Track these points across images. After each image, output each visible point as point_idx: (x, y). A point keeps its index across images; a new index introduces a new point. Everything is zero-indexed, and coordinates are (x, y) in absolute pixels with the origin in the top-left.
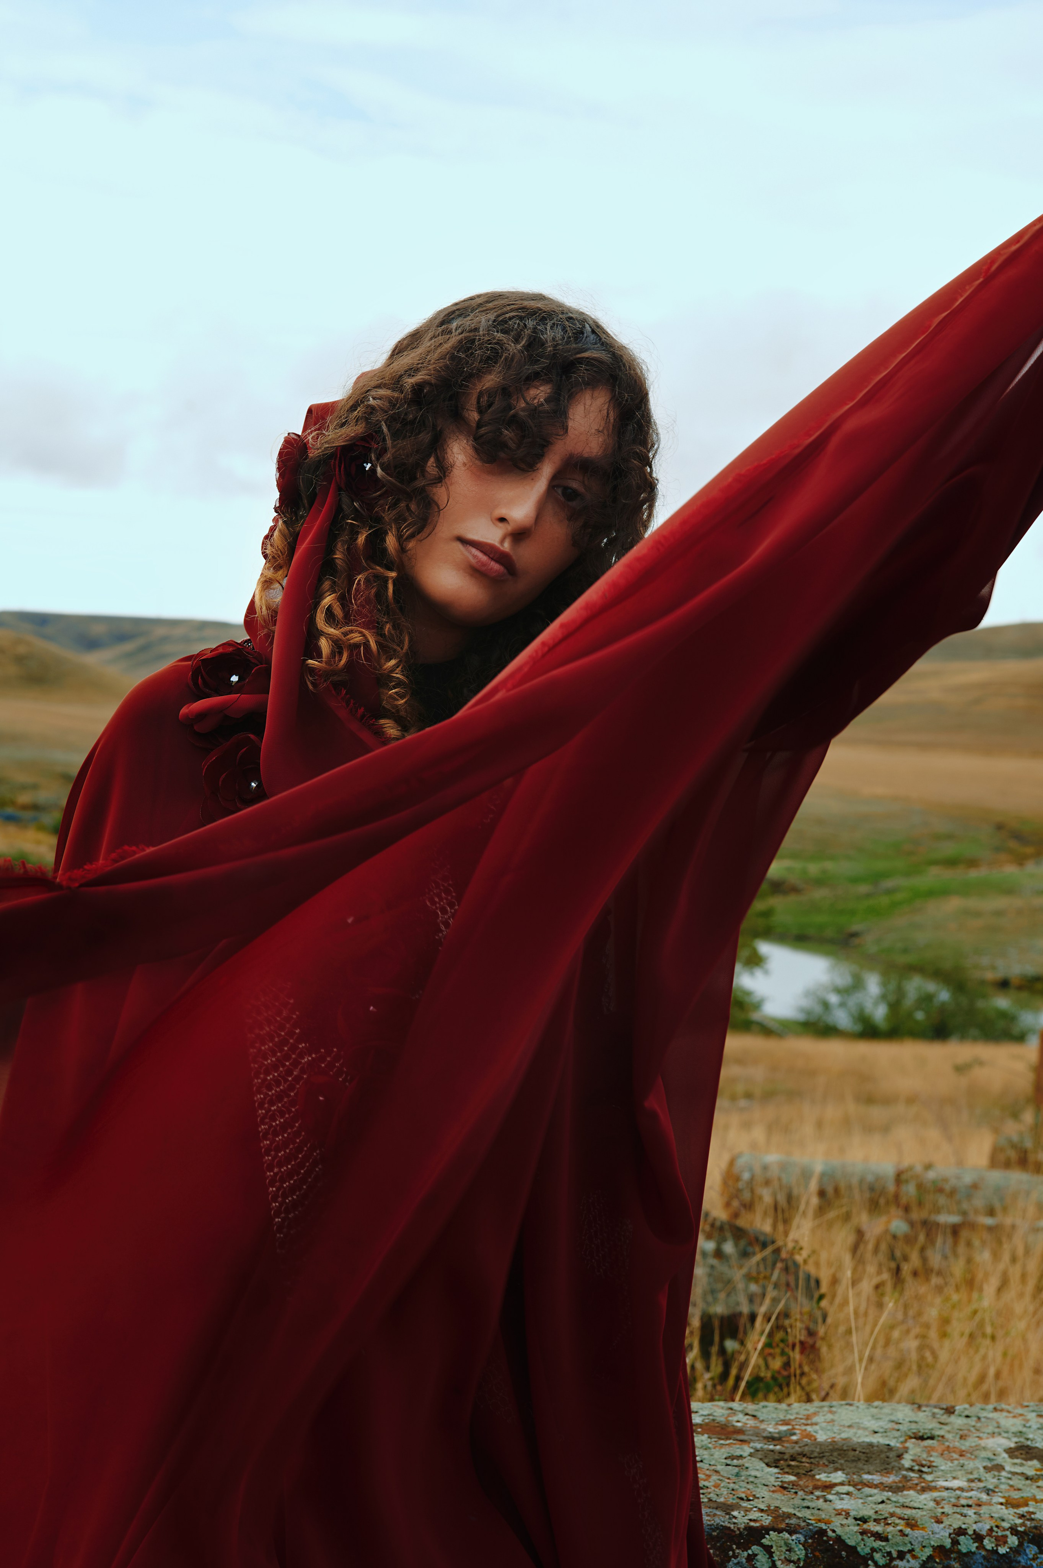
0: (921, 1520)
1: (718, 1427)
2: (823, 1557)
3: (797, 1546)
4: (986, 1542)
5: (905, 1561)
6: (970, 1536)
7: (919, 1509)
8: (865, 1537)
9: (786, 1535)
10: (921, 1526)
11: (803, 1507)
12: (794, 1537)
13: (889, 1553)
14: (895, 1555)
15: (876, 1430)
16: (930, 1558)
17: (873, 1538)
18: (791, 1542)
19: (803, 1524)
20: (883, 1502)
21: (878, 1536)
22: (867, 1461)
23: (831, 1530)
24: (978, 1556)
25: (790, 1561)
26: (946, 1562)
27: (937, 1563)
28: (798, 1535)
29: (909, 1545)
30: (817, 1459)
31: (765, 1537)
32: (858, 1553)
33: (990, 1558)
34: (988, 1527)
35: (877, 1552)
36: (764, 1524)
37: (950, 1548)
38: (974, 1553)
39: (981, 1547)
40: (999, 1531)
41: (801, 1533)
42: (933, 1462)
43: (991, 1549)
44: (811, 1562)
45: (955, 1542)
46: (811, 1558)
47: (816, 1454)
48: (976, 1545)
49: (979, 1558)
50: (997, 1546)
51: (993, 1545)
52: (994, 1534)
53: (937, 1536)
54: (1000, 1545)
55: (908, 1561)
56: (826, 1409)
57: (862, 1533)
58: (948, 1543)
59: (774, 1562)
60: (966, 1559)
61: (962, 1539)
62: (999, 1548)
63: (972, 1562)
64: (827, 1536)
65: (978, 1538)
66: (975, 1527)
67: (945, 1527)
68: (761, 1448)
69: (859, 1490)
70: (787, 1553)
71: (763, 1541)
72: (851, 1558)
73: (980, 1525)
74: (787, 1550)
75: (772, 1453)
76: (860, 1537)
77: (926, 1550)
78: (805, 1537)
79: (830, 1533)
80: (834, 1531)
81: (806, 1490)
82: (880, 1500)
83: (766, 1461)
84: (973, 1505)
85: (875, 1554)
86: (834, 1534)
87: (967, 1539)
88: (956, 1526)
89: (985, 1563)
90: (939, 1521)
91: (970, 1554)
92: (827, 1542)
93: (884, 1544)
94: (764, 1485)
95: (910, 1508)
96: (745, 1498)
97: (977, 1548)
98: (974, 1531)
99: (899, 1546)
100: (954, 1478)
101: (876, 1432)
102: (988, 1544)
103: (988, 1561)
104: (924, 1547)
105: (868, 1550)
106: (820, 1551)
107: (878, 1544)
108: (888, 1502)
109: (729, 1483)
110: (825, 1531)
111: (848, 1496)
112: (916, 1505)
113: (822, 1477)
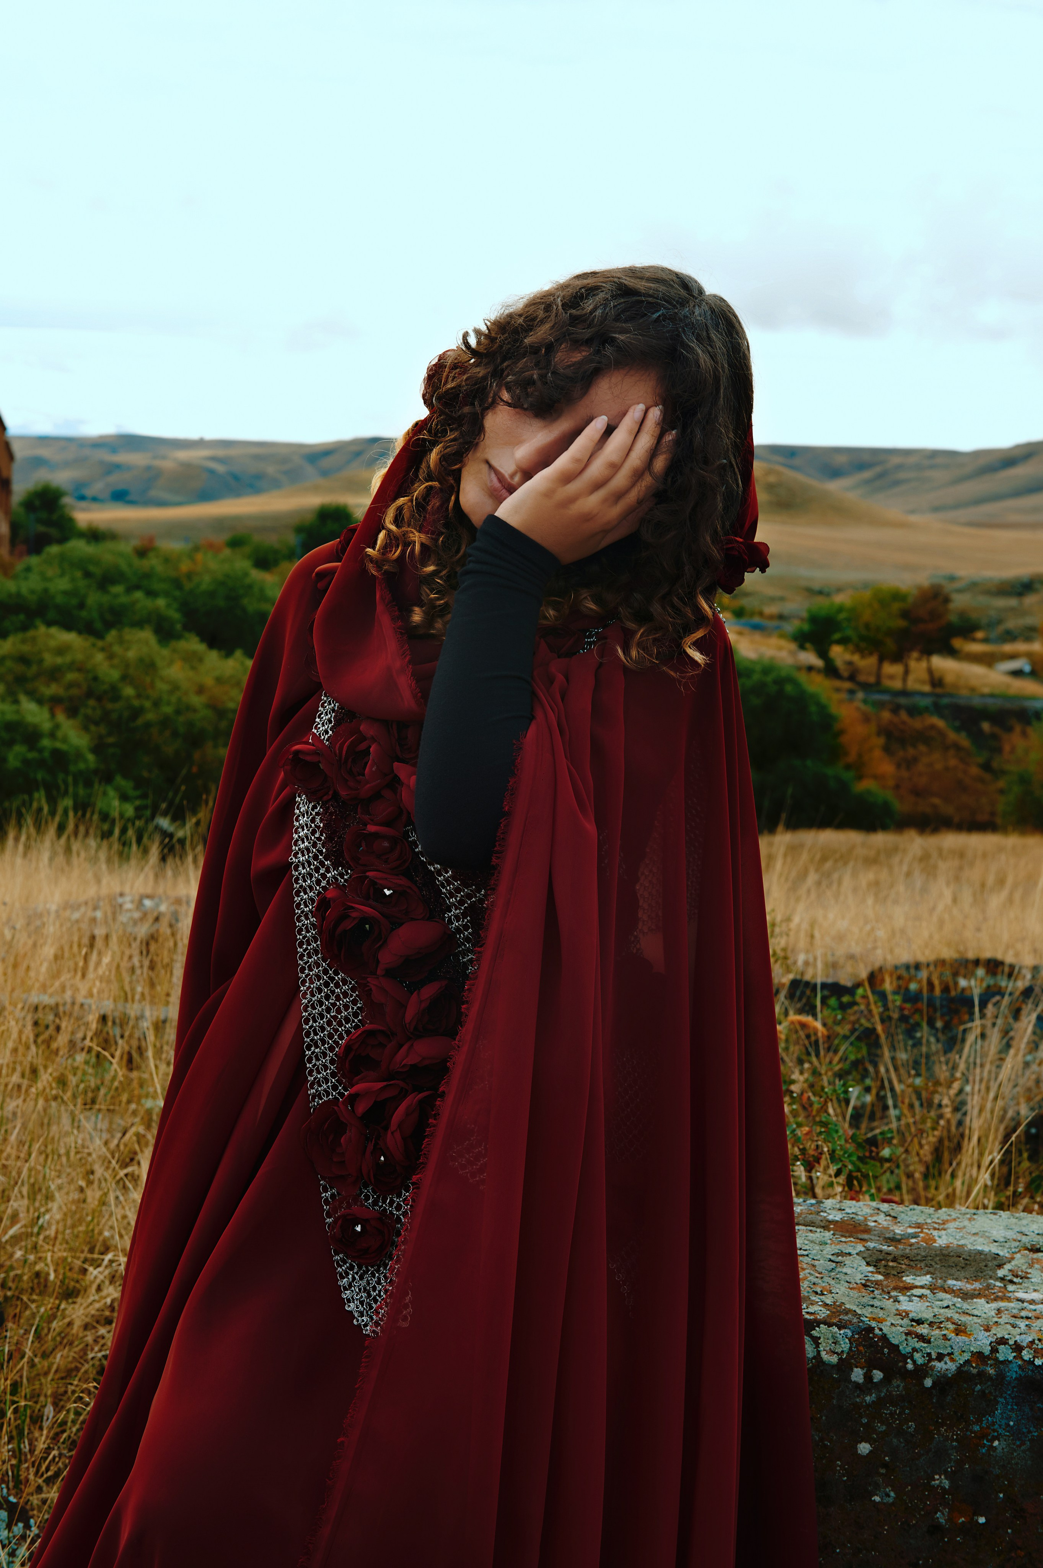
0: (971, 1327)
1: (852, 1225)
2: (866, 1352)
3: (843, 1340)
4: (1024, 1352)
5: (943, 1362)
6: (1010, 1346)
7: (977, 1316)
8: (909, 1338)
9: (835, 1329)
10: (969, 1333)
11: (868, 1305)
12: (842, 1332)
13: (929, 1354)
14: (934, 1357)
15: (996, 1240)
16: (967, 1362)
17: (916, 1339)
18: (838, 1335)
19: (855, 1320)
20: (948, 1307)
21: (922, 1338)
22: (963, 1268)
23: (879, 1328)
24: (1014, 1365)
25: (835, 1353)
26: (982, 1368)
27: (973, 1367)
28: (846, 1330)
29: (949, 1349)
30: (916, 1262)
31: (815, 1329)
32: (899, 1351)
33: (1025, 1368)
34: (1030, 1339)
35: (918, 1352)
36: (818, 1317)
37: (989, 1355)
38: (1010, 1362)
39: (1019, 1357)
40: (1040, 1344)
41: (850, 1329)
42: (1030, 1273)
43: (1028, 1359)
44: (854, 1355)
45: (994, 1350)
46: (855, 1351)
47: (919, 1258)
48: (1014, 1354)
49: (1014, 1367)
50: (1034, 1357)
51: (1031, 1357)
52: (1034, 1346)
53: (979, 1343)
54: (1038, 1357)
55: (946, 1363)
56: (968, 1216)
57: (906, 1334)
58: (987, 1350)
59: (819, 1352)
60: (1002, 1366)
61: (1001, 1348)
62: (1036, 1360)
63: (1007, 1369)
64: (874, 1334)
65: (1018, 1348)
66: (1018, 1338)
67: (989, 1336)
68: (874, 1247)
69: (934, 1294)
70: (833, 1345)
71: (813, 1332)
72: (892, 1355)
73: (1023, 1336)
74: (833, 1343)
75: (879, 1253)
76: (904, 1337)
77: (965, 1354)
78: (853, 1332)
79: (877, 1331)
80: (881, 1330)
81: (885, 1289)
82: (945, 1305)
83: (868, 1260)
84: (1033, 1318)
85: (915, 1353)
86: (880, 1333)
87: (1007, 1349)
88: (999, 1336)
89: (1020, 1372)
90: (987, 1329)
91: (1006, 1362)
92: (872, 1338)
93: (925, 1345)
94: (847, 1282)
95: (970, 1315)
96: (819, 1292)
97: (1015, 1357)
98: (1016, 1341)
99: (940, 1349)
100: (1035, 1290)
101: (996, 1242)
102: (1026, 1355)
103: (1023, 1370)
104: (963, 1352)
105: (909, 1349)
106: (864, 1346)
107: (920, 1345)
108: (953, 1307)
109: (817, 1277)
110: (873, 1329)
111: (918, 1299)
112: (976, 1312)
113: (908, 1279)
